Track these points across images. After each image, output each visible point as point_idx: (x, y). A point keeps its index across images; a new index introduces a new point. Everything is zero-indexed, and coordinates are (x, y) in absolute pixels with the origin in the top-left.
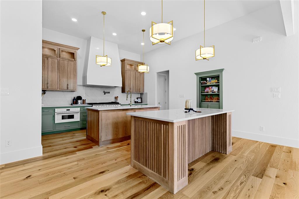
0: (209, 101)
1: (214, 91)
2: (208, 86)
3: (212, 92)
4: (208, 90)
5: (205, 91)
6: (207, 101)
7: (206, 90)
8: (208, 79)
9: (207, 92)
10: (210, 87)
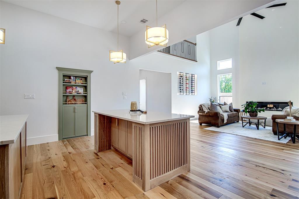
0: (73, 104)
1: (79, 92)
2: (71, 86)
3: (77, 93)
4: (70, 91)
5: (66, 91)
6: (70, 104)
7: (69, 90)
8: (72, 78)
9: (70, 93)
10: (74, 87)
